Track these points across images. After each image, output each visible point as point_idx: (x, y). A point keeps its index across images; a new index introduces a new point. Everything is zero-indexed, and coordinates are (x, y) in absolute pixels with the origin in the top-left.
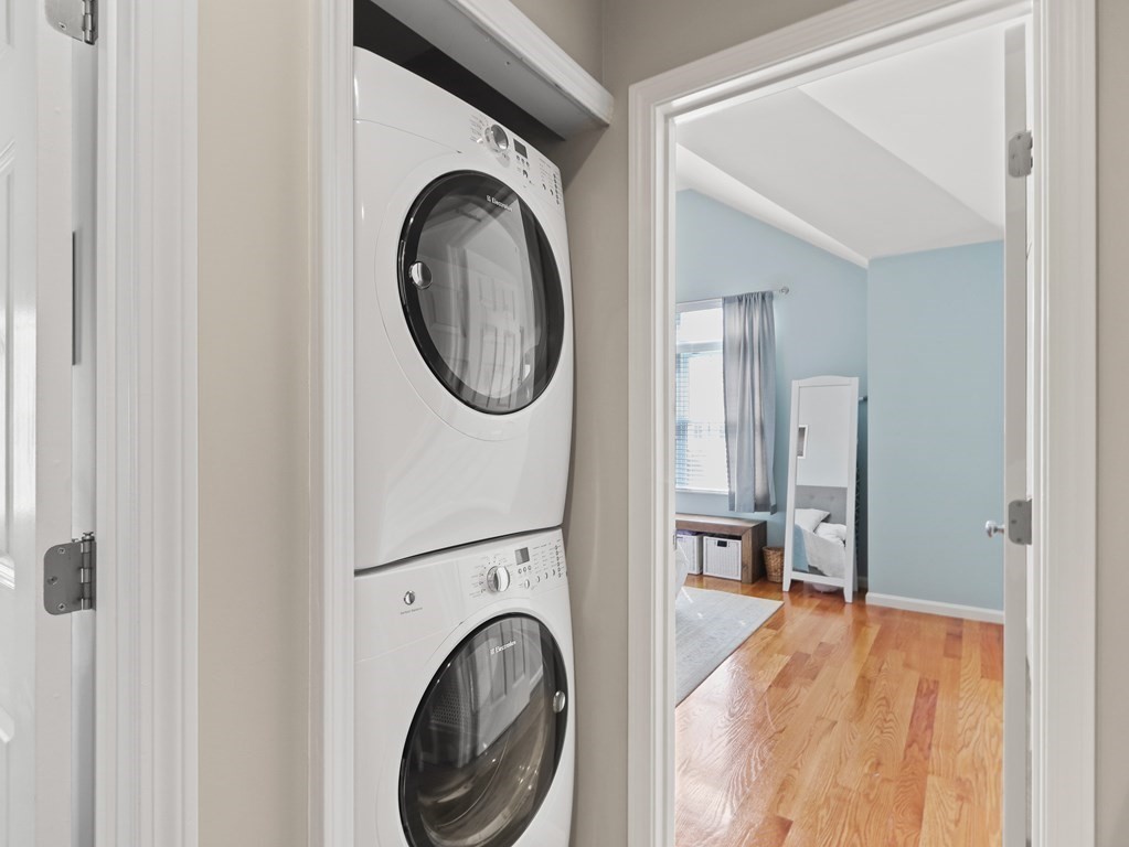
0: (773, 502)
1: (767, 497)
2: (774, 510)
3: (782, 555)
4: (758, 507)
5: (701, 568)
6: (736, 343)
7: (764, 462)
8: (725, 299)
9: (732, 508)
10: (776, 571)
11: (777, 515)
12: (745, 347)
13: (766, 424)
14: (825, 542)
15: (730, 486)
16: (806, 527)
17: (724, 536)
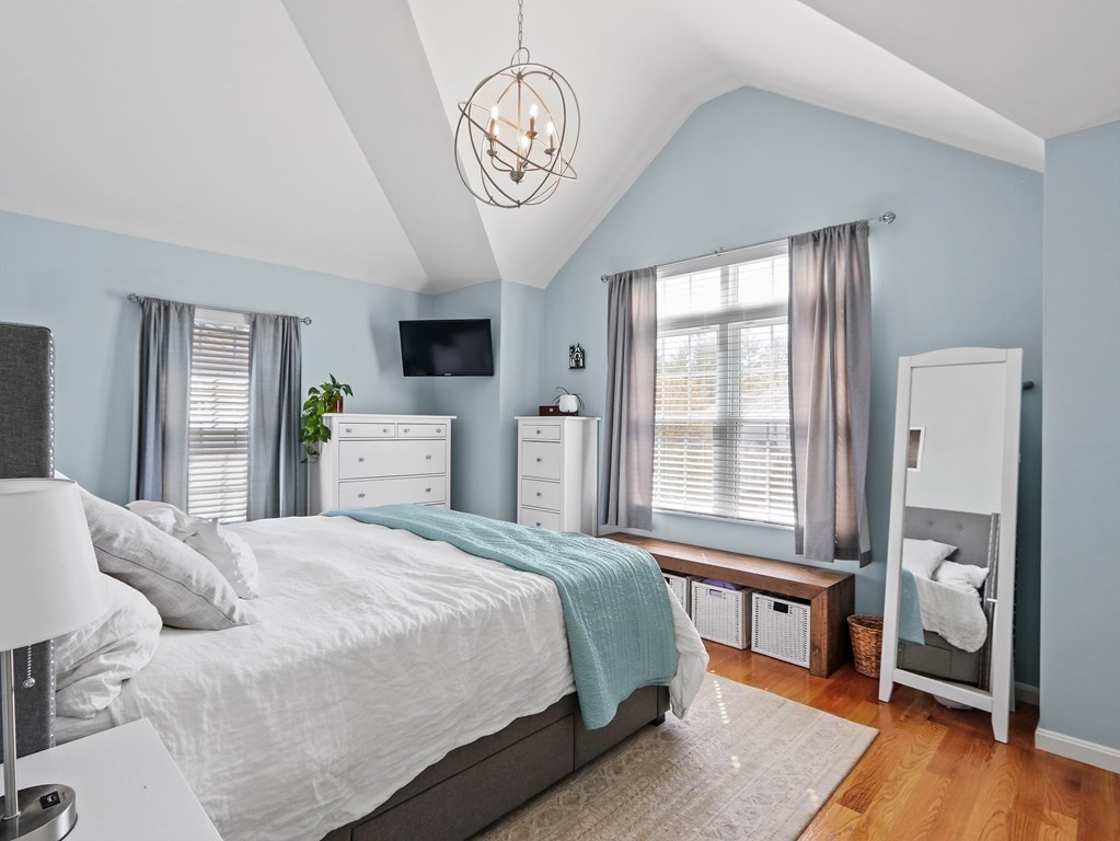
0: (864, 547)
1: (854, 539)
2: (867, 559)
3: (879, 636)
4: (839, 552)
5: (749, 638)
6: (809, 304)
7: (851, 484)
8: (792, 239)
9: (799, 551)
10: (868, 659)
11: (872, 568)
12: (823, 310)
13: (855, 426)
14: (950, 595)
15: (797, 518)
16: (920, 573)
17: (785, 596)
